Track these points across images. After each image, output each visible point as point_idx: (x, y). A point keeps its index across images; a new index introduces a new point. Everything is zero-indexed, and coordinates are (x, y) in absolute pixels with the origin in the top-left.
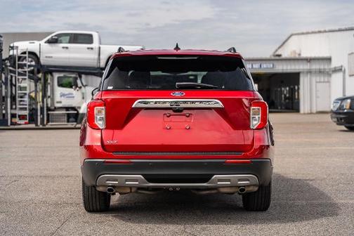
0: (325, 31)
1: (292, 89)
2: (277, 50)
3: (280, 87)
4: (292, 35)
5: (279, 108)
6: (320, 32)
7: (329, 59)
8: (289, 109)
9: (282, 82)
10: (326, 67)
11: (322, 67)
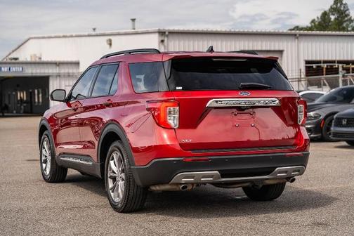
0: (72, 36)
1: (31, 93)
2: (10, 54)
3: (16, 91)
4: (29, 39)
5: (15, 112)
6: (64, 37)
7: (77, 64)
8: (28, 113)
9: (18, 86)
10: (75, 71)
11: (71, 71)
